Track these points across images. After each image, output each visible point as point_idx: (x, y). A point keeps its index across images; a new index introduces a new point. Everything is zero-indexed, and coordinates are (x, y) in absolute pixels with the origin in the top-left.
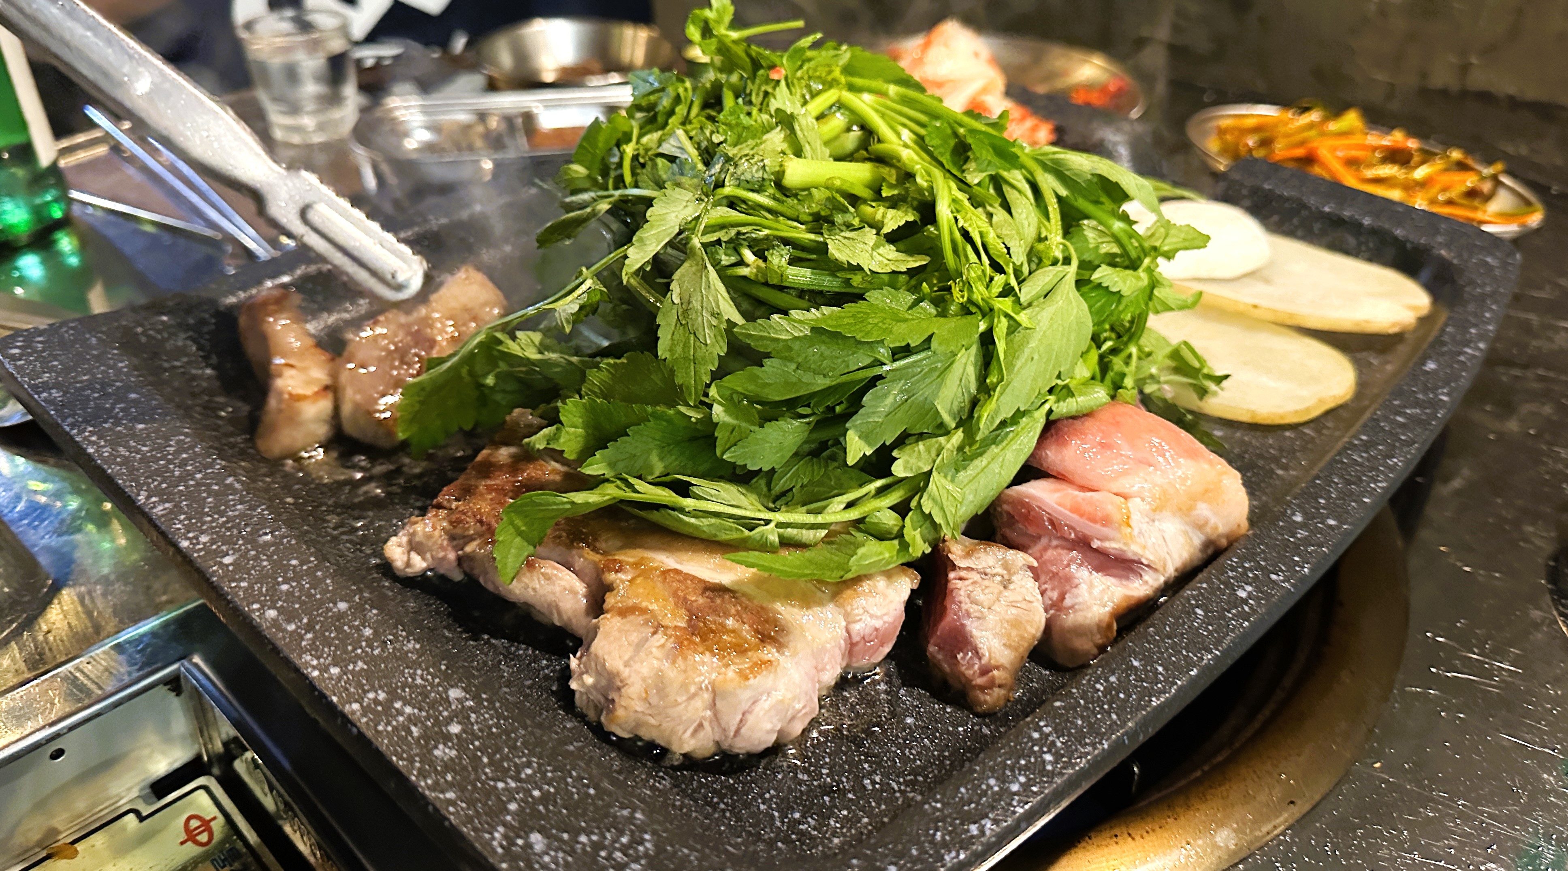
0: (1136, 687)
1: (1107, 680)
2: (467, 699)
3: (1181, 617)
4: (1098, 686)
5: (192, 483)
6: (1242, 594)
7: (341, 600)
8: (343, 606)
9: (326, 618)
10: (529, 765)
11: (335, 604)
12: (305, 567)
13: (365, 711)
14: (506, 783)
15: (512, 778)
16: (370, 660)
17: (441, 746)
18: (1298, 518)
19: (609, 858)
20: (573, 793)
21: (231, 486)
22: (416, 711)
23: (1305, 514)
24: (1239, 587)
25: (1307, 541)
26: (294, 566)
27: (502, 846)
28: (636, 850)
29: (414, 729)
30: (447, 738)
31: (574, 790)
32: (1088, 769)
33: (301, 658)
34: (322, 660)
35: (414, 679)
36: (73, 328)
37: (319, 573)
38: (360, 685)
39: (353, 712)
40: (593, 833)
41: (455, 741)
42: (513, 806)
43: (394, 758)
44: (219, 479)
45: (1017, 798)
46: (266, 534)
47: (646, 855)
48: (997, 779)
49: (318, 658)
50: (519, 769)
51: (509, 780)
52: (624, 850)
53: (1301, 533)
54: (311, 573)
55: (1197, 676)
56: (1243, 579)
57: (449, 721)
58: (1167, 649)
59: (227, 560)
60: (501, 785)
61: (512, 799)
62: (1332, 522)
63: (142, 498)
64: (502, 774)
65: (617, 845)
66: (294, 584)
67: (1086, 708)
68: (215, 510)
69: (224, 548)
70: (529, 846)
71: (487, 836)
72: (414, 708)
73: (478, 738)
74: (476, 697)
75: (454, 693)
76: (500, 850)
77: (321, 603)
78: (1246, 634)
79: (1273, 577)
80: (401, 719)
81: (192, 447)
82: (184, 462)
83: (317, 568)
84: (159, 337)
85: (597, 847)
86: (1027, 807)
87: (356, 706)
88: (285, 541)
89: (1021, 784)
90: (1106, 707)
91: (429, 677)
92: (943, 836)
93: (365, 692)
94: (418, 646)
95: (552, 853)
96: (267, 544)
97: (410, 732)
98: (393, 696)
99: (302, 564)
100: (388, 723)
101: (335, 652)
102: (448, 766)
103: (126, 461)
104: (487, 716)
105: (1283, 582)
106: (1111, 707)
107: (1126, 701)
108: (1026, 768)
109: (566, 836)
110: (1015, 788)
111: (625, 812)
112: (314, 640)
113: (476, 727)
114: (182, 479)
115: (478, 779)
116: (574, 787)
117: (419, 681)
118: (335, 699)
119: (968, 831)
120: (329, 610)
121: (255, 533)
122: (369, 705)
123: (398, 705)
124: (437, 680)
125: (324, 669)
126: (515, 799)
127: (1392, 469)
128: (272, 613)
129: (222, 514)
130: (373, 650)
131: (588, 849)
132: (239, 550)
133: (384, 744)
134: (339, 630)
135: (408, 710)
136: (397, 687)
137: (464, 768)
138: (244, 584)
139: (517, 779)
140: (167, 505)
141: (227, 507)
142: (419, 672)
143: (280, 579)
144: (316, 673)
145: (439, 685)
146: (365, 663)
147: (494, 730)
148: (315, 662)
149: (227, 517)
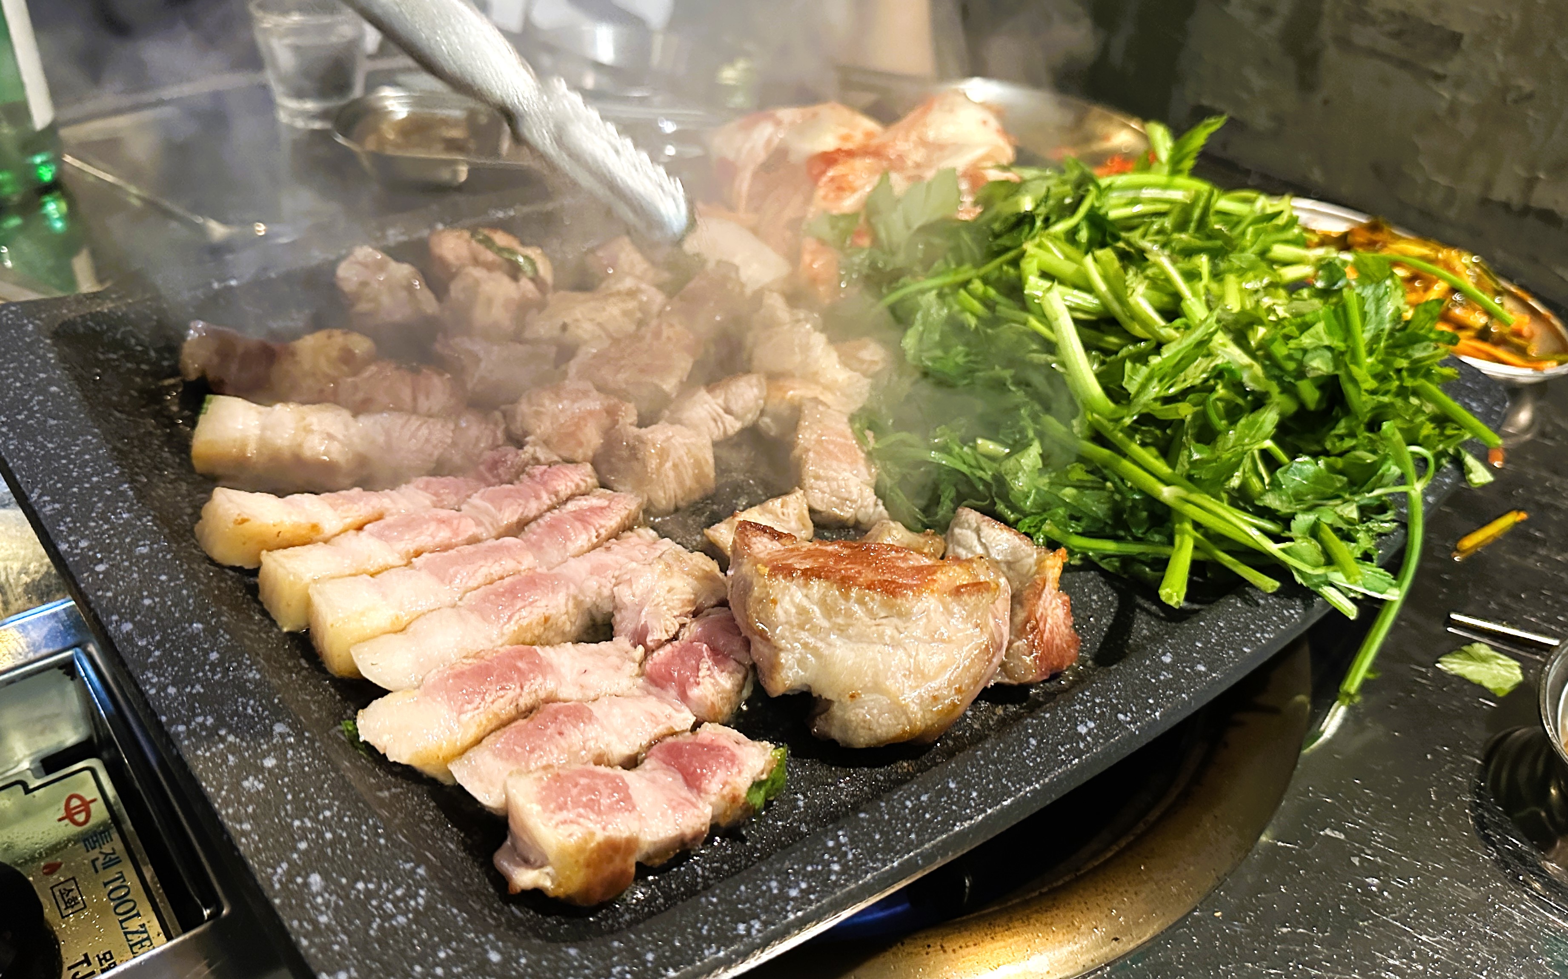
0: (945, 809)
1: (918, 799)
2: (289, 735)
3: (1011, 745)
4: (907, 803)
5: (87, 485)
6: (1082, 730)
7: (199, 621)
8: (198, 627)
9: (178, 638)
10: (329, 807)
11: (191, 624)
12: (172, 584)
13: (190, 733)
14: (303, 822)
15: (310, 818)
16: (210, 685)
17: (251, 778)
18: (1168, 660)
19: (379, 907)
20: (363, 840)
21: (123, 493)
22: (238, 740)
23: (1176, 656)
24: (1081, 722)
25: (1168, 685)
26: (163, 582)
27: (280, 881)
28: (407, 904)
29: (231, 758)
30: (259, 771)
31: (365, 838)
32: (872, 884)
33: (143, 675)
34: (162, 679)
35: (245, 709)
37: (185, 592)
38: (191, 708)
39: (178, 734)
40: (371, 881)
41: (267, 774)
42: (303, 846)
43: (204, 784)
44: (114, 484)
45: (792, 903)
46: (144, 545)
47: (416, 911)
48: (779, 882)
49: (158, 676)
50: (319, 810)
51: (306, 820)
52: (395, 903)
53: (1165, 676)
54: (176, 591)
55: (1009, 806)
56: (1089, 715)
57: (266, 755)
58: (988, 776)
59: (100, 568)
60: (297, 823)
61: (304, 838)
62: (1202, 669)
63: (35, 495)
64: (301, 812)
66: (157, 600)
67: (889, 822)
68: (102, 516)
69: (100, 556)
70: (306, 884)
71: (270, 870)
72: (237, 736)
73: (289, 775)
74: (300, 736)
75: (279, 729)
76: (277, 886)
77: (178, 622)
78: (1073, 774)
79: (1121, 716)
80: (221, 746)
81: (97, 449)
82: (85, 463)
83: (183, 586)
85: (369, 894)
86: (800, 914)
87: (182, 728)
88: (161, 555)
89: (802, 891)
90: (908, 825)
91: (260, 709)
92: (709, 931)
93: (195, 715)
94: (258, 676)
95: (327, 895)
96: (143, 556)
97: (225, 761)
98: (221, 722)
99: (170, 581)
100: (209, 749)
101: (177, 672)
102: (252, 797)
103: (30, 457)
104: (303, 754)
105: (1130, 723)
106: (913, 826)
107: (930, 821)
108: (812, 874)
109: (344, 881)
110: (794, 893)
111: (408, 866)
112: (160, 658)
113: (290, 765)
114: (78, 481)
115: (278, 814)
116: (367, 834)
117: (250, 711)
118: (164, 719)
119: (736, 929)
120: (184, 629)
121: (135, 543)
122: (195, 729)
123: (223, 732)
124: (266, 713)
125: (162, 688)
126: (307, 839)
128: (127, 627)
129: (107, 521)
130: (214, 675)
131: (362, 897)
132: (115, 559)
133: (199, 768)
134: (188, 651)
135: (231, 738)
136: (227, 715)
137: (268, 802)
138: (110, 594)
139: (313, 819)
140: (57, 506)
141: (114, 514)
142: (252, 702)
143: (145, 593)
144: (153, 691)
145: (267, 717)
146: (203, 686)
147: (307, 769)
148: (155, 680)
149: (112, 525)
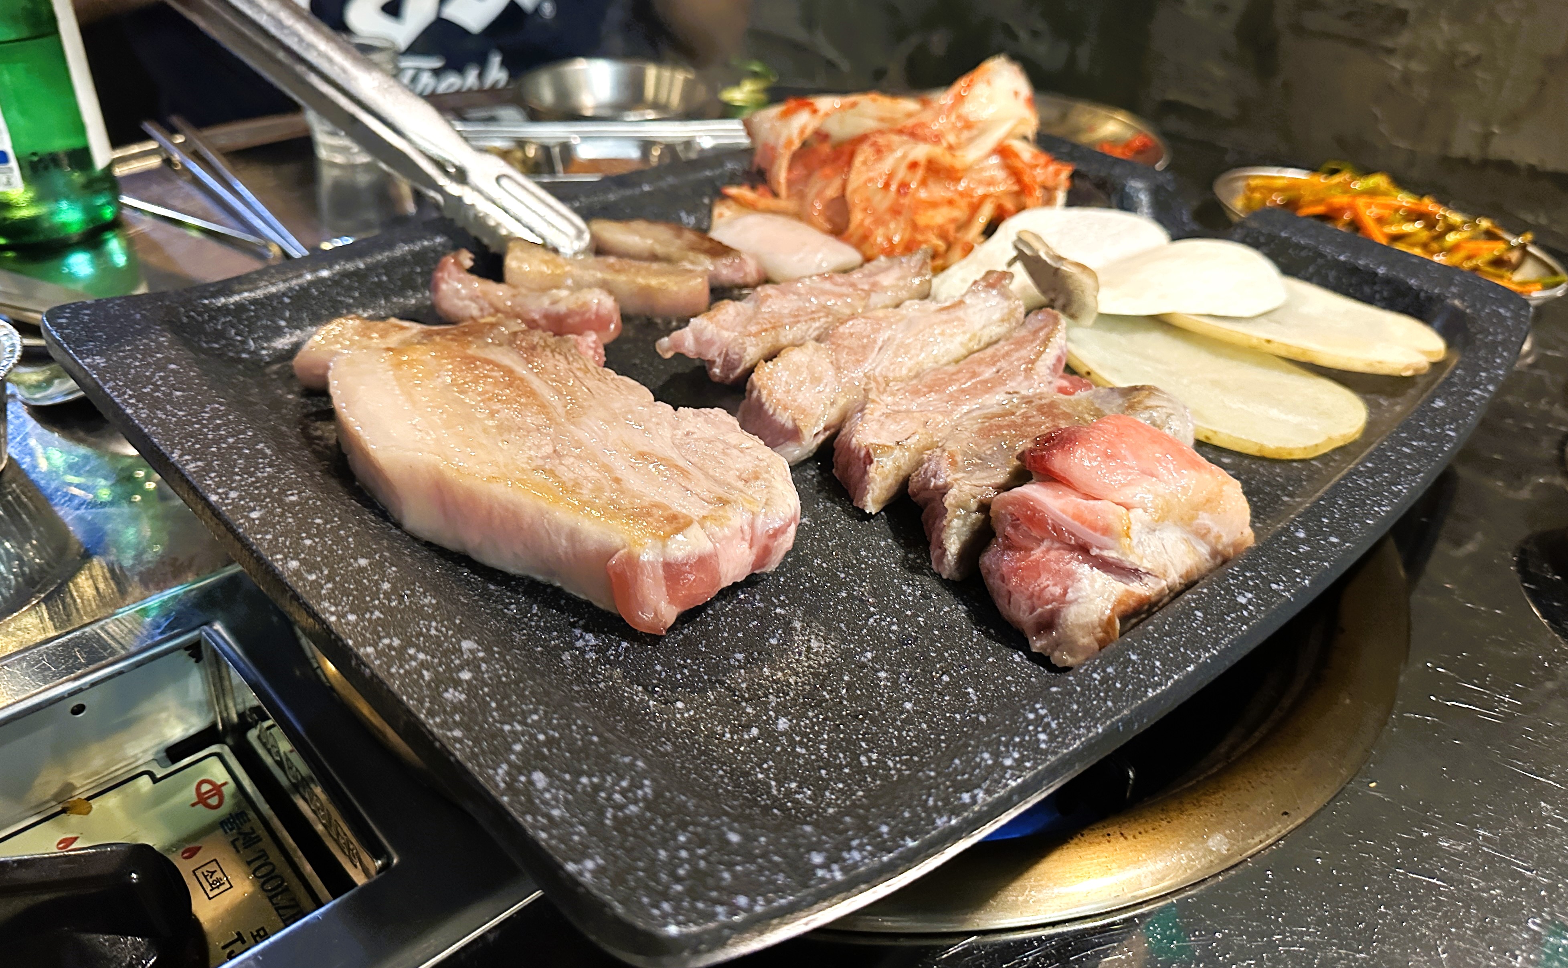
0: (1133, 678)
1: (1104, 671)
2: (479, 651)
3: (1180, 618)
4: (1095, 675)
5: (224, 445)
6: (1242, 600)
7: (362, 557)
8: (363, 562)
9: (347, 571)
10: (535, 711)
11: (356, 559)
12: (328, 526)
13: (380, 654)
14: (512, 726)
15: (519, 722)
16: (388, 611)
17: (451, 690)
18: (1301, 535)
19: (609, 798)
20: (576, 739)
21: (261, 451)
22: (429, 657)
23: (1307, 530)
24: (1239, 593)
25: (1308, 556)
26: (319, 525)
27: (505, 782)
28: (635, 794)
29: (425, 673)
30: (457, 683)
31: (578, 737)
32: (1083, 750)
33: (320, 604)
34: (340, 608)
35: (428, 630)
36: (119, 305)
37: (342, 532)
38: (375, 632)
39: (368, 655)
40: (594, 775)
41: (465, 686)
42: (518, 747)
43: (405, 698)
44: (251, 443)
45: (1010, 772)
46: (292, 495)
47: (645, 798)
48: (991, 753)
49: (336, 605)
50: (525, 714)
51: (515, 724)
52: (623, 793)
53: (1304, 549)
54: (334, 531)
55: (1193, 672)
56: (1244, 587)
57: (460, 668)
58: (1165, 646)
59: (254, 515)
60: (507, 728)
61: (518, 740)
62: (1334, 540)
63: (175, 456)
64: (509, 718)
65: (617, 788)
66: (317, 540)
67: (1082, 694)
68: (245, 471)
69: (252, 504)
70: (531, 783)
71: (491, 772)
72: (427, 654)
73: (487, 685)
74: (488, 650)
75: (466, 645)
76: (502, 785)
77: (342, 558)
78: (1243, 639)
79: (1274, 586)
80: (414, 663)
81: (226, 415)
82: (218, 427)
83: (340, 528)
84: (200, 319)
85: (597, 788)
86: (1019, 780)
87: (370, 650)
88: (311, 502)
89: (1015, 760)
90: (1102, 694)
91: (444, 629)
92: (935, 801)
93: (380, 638)
94: (434, 601)
95: (553, 791)
96: (293, 504)
97: (422, 676)
98: (408, 643)
99: (326, 523)
100: (401, 667)
101: (353, 601)
102: (457, 707)
103: (162, 423)
104: (497, 666)
105: (1284, 591)
106: (1107, 695)
107: (1122, 690)
108: (1021, 745)
109: (567, 777)
110: (1008, 762)
111: (627, 760)
112: (333, 590)
113: (486, 676)
114: (216, 441)
115: (486, 722)
116: (578, 733)
117: (433, 632)
118: (350, 642)
119: (960, 799)
120: (351, 565)
121: (283, 492)
122: (383, 650)
123: (412, 651)
124: (450, 633)
125: (341, 616)
126: (520, 741)
127: (1397, 495)
128: (294, 564)
129: (252, 475)
130: (390, 602)
131: (589, 789)
132: (266, 506)
133: (395, 686)
134: (358, 583)
135: (421, 656)
136: (412, 636)
137: (473, 711)
138: (269, 537)
139: (523, 723)
140: (199, 463)
141: (257, 469)
142: (434, 624)
143: (304, 535)
144: (333, 619)
145: (452, 636)
146: (381, 612)
147: (504, 679)
148: (333, 609)
149: (257, 478)
